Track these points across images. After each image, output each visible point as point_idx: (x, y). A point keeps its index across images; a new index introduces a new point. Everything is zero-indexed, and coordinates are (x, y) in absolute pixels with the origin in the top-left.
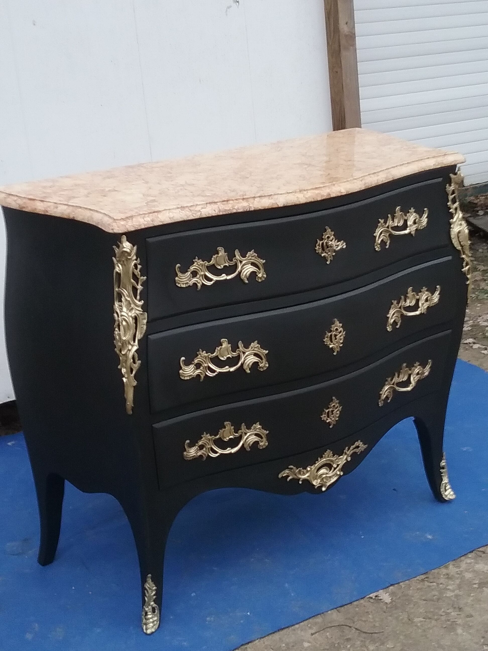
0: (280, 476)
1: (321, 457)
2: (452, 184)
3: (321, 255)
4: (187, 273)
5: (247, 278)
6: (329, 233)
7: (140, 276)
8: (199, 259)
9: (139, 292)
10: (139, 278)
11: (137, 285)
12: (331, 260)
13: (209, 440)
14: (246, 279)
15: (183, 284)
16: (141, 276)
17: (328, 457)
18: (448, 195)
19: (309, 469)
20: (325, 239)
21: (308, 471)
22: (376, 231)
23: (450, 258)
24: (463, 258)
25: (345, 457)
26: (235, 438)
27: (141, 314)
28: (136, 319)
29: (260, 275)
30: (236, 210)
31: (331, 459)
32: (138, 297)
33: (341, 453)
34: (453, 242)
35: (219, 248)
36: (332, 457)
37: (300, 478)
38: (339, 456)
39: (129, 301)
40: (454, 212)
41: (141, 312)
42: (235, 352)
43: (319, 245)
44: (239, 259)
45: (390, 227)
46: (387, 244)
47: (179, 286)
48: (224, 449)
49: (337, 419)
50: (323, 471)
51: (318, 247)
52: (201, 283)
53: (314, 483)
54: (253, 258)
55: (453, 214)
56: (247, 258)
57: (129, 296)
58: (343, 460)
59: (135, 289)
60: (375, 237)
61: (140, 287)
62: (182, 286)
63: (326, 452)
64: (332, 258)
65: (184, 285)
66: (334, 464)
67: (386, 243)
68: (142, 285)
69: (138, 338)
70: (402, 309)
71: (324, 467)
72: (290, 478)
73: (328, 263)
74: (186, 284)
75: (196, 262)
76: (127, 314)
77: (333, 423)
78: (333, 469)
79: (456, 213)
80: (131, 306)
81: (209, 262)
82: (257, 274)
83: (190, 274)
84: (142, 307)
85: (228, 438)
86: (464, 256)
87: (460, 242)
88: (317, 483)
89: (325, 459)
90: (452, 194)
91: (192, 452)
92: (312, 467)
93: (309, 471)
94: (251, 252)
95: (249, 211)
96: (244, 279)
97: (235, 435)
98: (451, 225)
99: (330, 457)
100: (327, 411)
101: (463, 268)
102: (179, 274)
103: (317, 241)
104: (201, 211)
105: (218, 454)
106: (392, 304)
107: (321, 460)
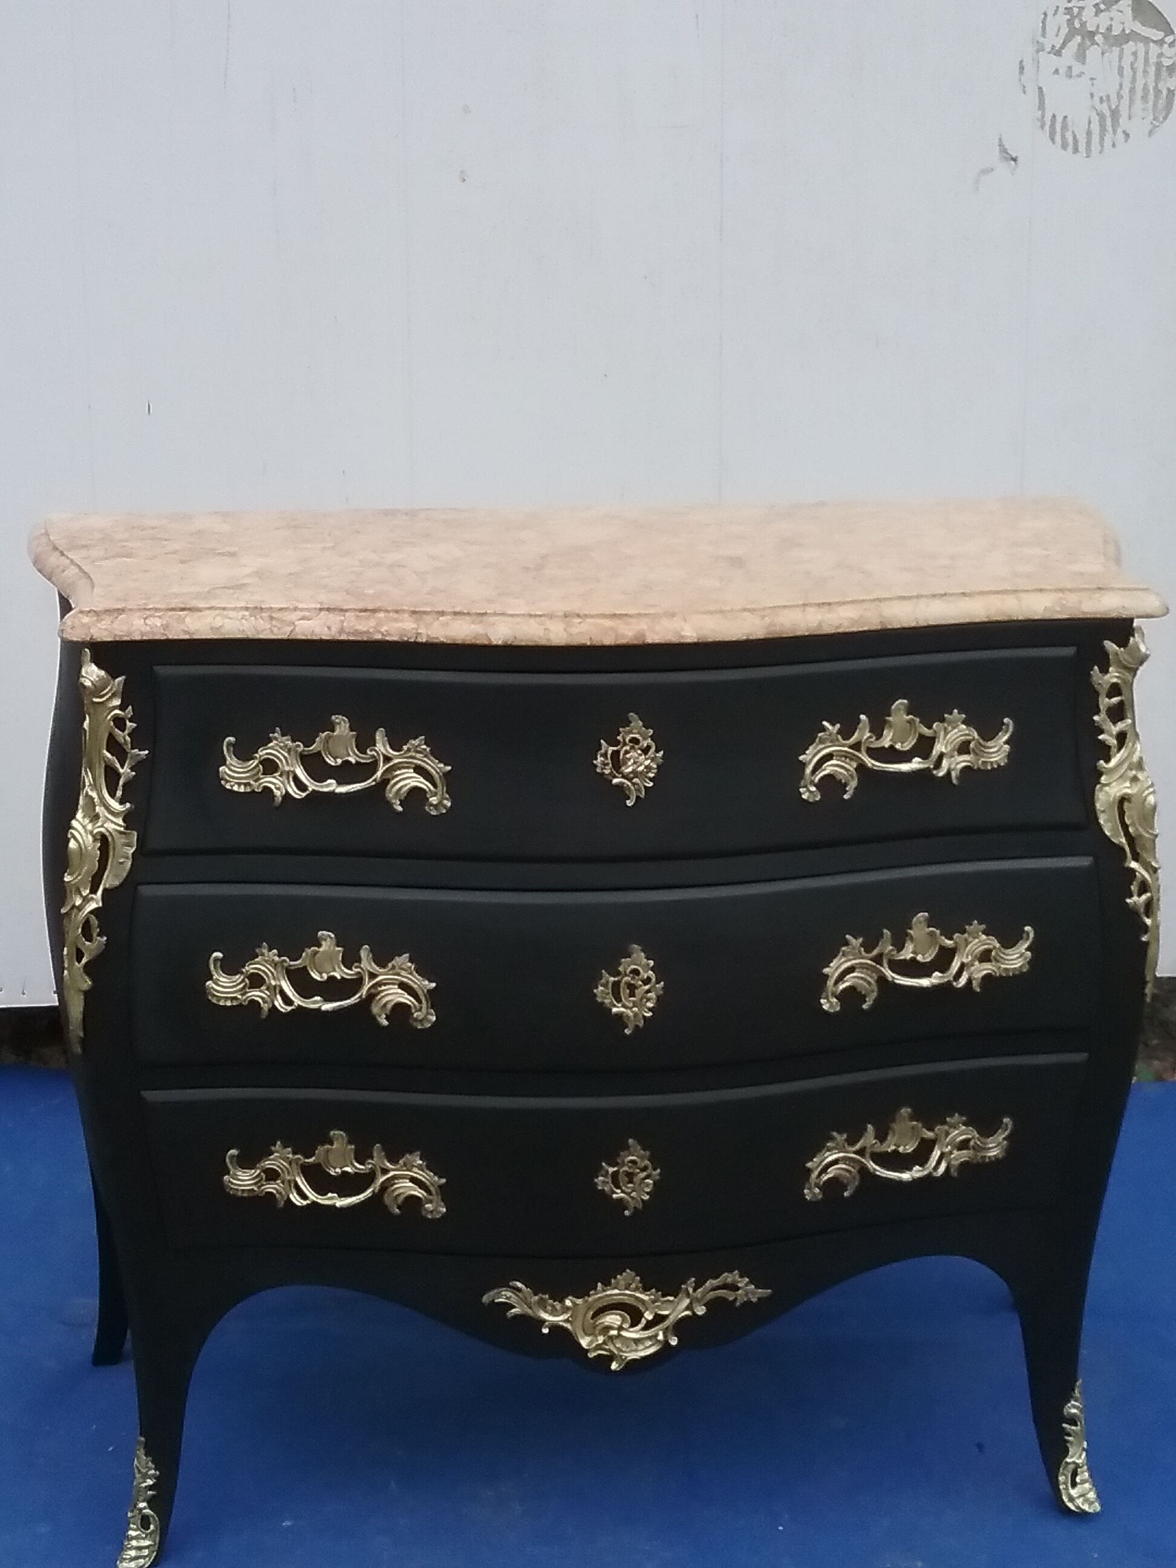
0: (486, 1299)
1: (607, 1284)
2: (1111, 669)
3: (611, 781)
4: (251, 762)
5: (400, 800)
6: (636, 729)
7: (130, 746)
8: (283, 735)
9: (121, 783)
10: (128, 751)
11: (118, 766)
12: (638, 797)
13: (290, 1164)
14: (399, 803)
15: (239, 784)
16: (132, 748)
17: (627, 1289)
18: (1097, 694)
19: (568, 1303)
20: (625, 744)
21: (566, 1309)
22: (807, 749)
23: (1085, 862)
24: (1133, 871)
25: (687, 1301)
26: (356, 1173)
27: (121, 833)
28: (104, 841)
29: (434, 800)
30: (383, 634)
31: (638, 1295)
32: (119, 793)
33: (670, 1288)
34: (1101, 821)
35: (337, 718)
36: (641, 1293)
37: (543, 1321)
38: (664, 1296)
39: (92, 799)
40: (1113, 742)
41: (122, 829)
42: (350, 969)
43: (605, 755)
44: (384, 752)
45: (863, 749)
46: (847, 789)
47: (228, 787)
48: (322, 1192)
49: (646, 1197)
50: (613, 1319)
51: (600, 759)
52: (284, 792)
53: (584, 1342)
54: (419, 756)
55: (1109, 747)
56: (402, 752)
57: (95, 786)
58: (678, 1309)
59: (112, 776)
60: (803, 765)
61: (125, 771)
62: (236, 788)
63: (621, 1274)
64: (643, 793)
65: (242, 787)
66: (647, 1309)
67: (846, 785)
68: (132, 769)
69: (105, 885)
70: (885, 964)
71: (619, 1312)
72: (513, 1311)
73: (629, 803)
74: (246, 785)
75: (276, 739)
76: (84, 827)
77: (632, 1204)
78: (644, 1321)
79: (1119, 749)
80: (95, 810)
81: (305, 746)
82: (428, 796)
83: (257, 765)
84: (127, 817)
85: (338, 1170)
86: (1134, 865)
87: (1125, 827)
88: (590, 1344)
89: (616, 1291)
90: (1110, 696)
91: (243, 1180)
92: (579, 1301)
93: (568, 1308)
94: (416, 742)
95: (415, 643)
96: (393, 801)
97: (356, 1168)
98: (1101, 774)
99: (636, 1289)
100: (611, 1170)
101: (1131, 896)
102: (231, 760)
103: (600, 745)
104: (296, 623)
105: (308, 1202)
106: (847, 943)
107: (604, 1291)
